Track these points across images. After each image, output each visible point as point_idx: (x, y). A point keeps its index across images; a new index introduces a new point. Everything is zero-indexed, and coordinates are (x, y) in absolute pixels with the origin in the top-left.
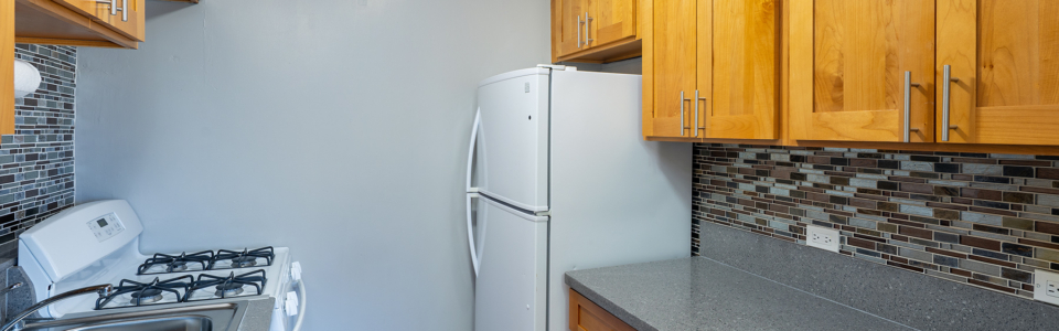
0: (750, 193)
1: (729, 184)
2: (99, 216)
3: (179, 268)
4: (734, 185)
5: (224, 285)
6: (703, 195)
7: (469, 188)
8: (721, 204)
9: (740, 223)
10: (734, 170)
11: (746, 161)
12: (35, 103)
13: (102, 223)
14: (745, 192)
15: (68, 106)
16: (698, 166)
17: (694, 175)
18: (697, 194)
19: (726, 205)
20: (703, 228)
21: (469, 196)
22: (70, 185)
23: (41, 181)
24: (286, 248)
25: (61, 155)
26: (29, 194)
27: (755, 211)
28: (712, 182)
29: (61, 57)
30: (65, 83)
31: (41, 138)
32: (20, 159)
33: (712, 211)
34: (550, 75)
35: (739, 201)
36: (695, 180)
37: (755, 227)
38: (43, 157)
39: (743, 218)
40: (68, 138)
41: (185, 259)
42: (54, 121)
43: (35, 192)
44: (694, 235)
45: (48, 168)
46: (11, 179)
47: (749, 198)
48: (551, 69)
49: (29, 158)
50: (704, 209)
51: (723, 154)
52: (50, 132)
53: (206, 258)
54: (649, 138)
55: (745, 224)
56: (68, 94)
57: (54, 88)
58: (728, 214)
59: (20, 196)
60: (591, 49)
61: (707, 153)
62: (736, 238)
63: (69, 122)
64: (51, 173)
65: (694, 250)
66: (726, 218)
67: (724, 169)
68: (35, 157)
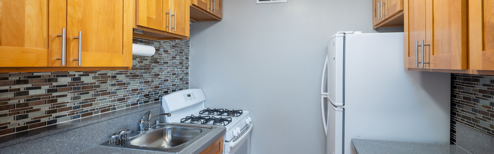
0: (486, 107)
1: (474, 100)
2: (188, 93)
3: (212, 114)
4: (477, 100)
5: (216, 121)
6: (459, 106)
7: (322, 93)
8: (469, 113)
9: (480, 127)
10: (476, 90)
11: (484, 85)
12: (175, 57)
13: (189, 96)
14: (483, 106)
15: (187, 58)
16: (456, 87)
17: (452, 92)
18: (455, 105)
19: (472, 113)
20: (458, 127)
21: (322, 97)
22: (187, 83)
23: (177, 82)
24: (248, 112)
25: (184, 74)
26: (173, 85)
27: (490, 119)
28: (464, 98)
29: (184, 43)
30: (186, 51)
31: (177, 68)
32: (170, 74)
33: (464, 117)
34: (344, 37)
35: (480, 112)
36: (453, 96)
37: (489, 130)
38: (178, 74)
39: (483, 124)
40: (187, 68)
41: (224, 112)
42: (182, 63)
43: (175, 85)
44: (453, 131)
45: (179, 77)
46: (167, 80)
47: (486, 110)
48: (344, 33)
49: (173, 74)
50: (459, 115)
51: (469, 80)
52: (181, 66)
53: (220, 112)
54: (409, 69)
55: (483, 128)
56: (187, 55)
57: (182, 53)
58: (473, 120)
59: (170, 85)
60: (386, 20)
61: (461, 79)
62: (477, 136)
63: (187, 63)
64: (180, 79)
65: (452, 141)
66: (472, 123)
67: (471, 90)
68: (175, 74)
